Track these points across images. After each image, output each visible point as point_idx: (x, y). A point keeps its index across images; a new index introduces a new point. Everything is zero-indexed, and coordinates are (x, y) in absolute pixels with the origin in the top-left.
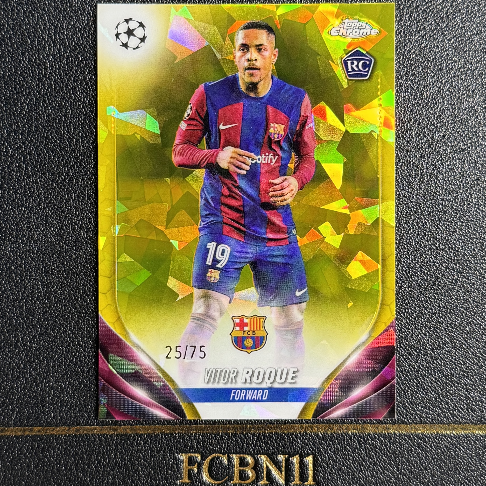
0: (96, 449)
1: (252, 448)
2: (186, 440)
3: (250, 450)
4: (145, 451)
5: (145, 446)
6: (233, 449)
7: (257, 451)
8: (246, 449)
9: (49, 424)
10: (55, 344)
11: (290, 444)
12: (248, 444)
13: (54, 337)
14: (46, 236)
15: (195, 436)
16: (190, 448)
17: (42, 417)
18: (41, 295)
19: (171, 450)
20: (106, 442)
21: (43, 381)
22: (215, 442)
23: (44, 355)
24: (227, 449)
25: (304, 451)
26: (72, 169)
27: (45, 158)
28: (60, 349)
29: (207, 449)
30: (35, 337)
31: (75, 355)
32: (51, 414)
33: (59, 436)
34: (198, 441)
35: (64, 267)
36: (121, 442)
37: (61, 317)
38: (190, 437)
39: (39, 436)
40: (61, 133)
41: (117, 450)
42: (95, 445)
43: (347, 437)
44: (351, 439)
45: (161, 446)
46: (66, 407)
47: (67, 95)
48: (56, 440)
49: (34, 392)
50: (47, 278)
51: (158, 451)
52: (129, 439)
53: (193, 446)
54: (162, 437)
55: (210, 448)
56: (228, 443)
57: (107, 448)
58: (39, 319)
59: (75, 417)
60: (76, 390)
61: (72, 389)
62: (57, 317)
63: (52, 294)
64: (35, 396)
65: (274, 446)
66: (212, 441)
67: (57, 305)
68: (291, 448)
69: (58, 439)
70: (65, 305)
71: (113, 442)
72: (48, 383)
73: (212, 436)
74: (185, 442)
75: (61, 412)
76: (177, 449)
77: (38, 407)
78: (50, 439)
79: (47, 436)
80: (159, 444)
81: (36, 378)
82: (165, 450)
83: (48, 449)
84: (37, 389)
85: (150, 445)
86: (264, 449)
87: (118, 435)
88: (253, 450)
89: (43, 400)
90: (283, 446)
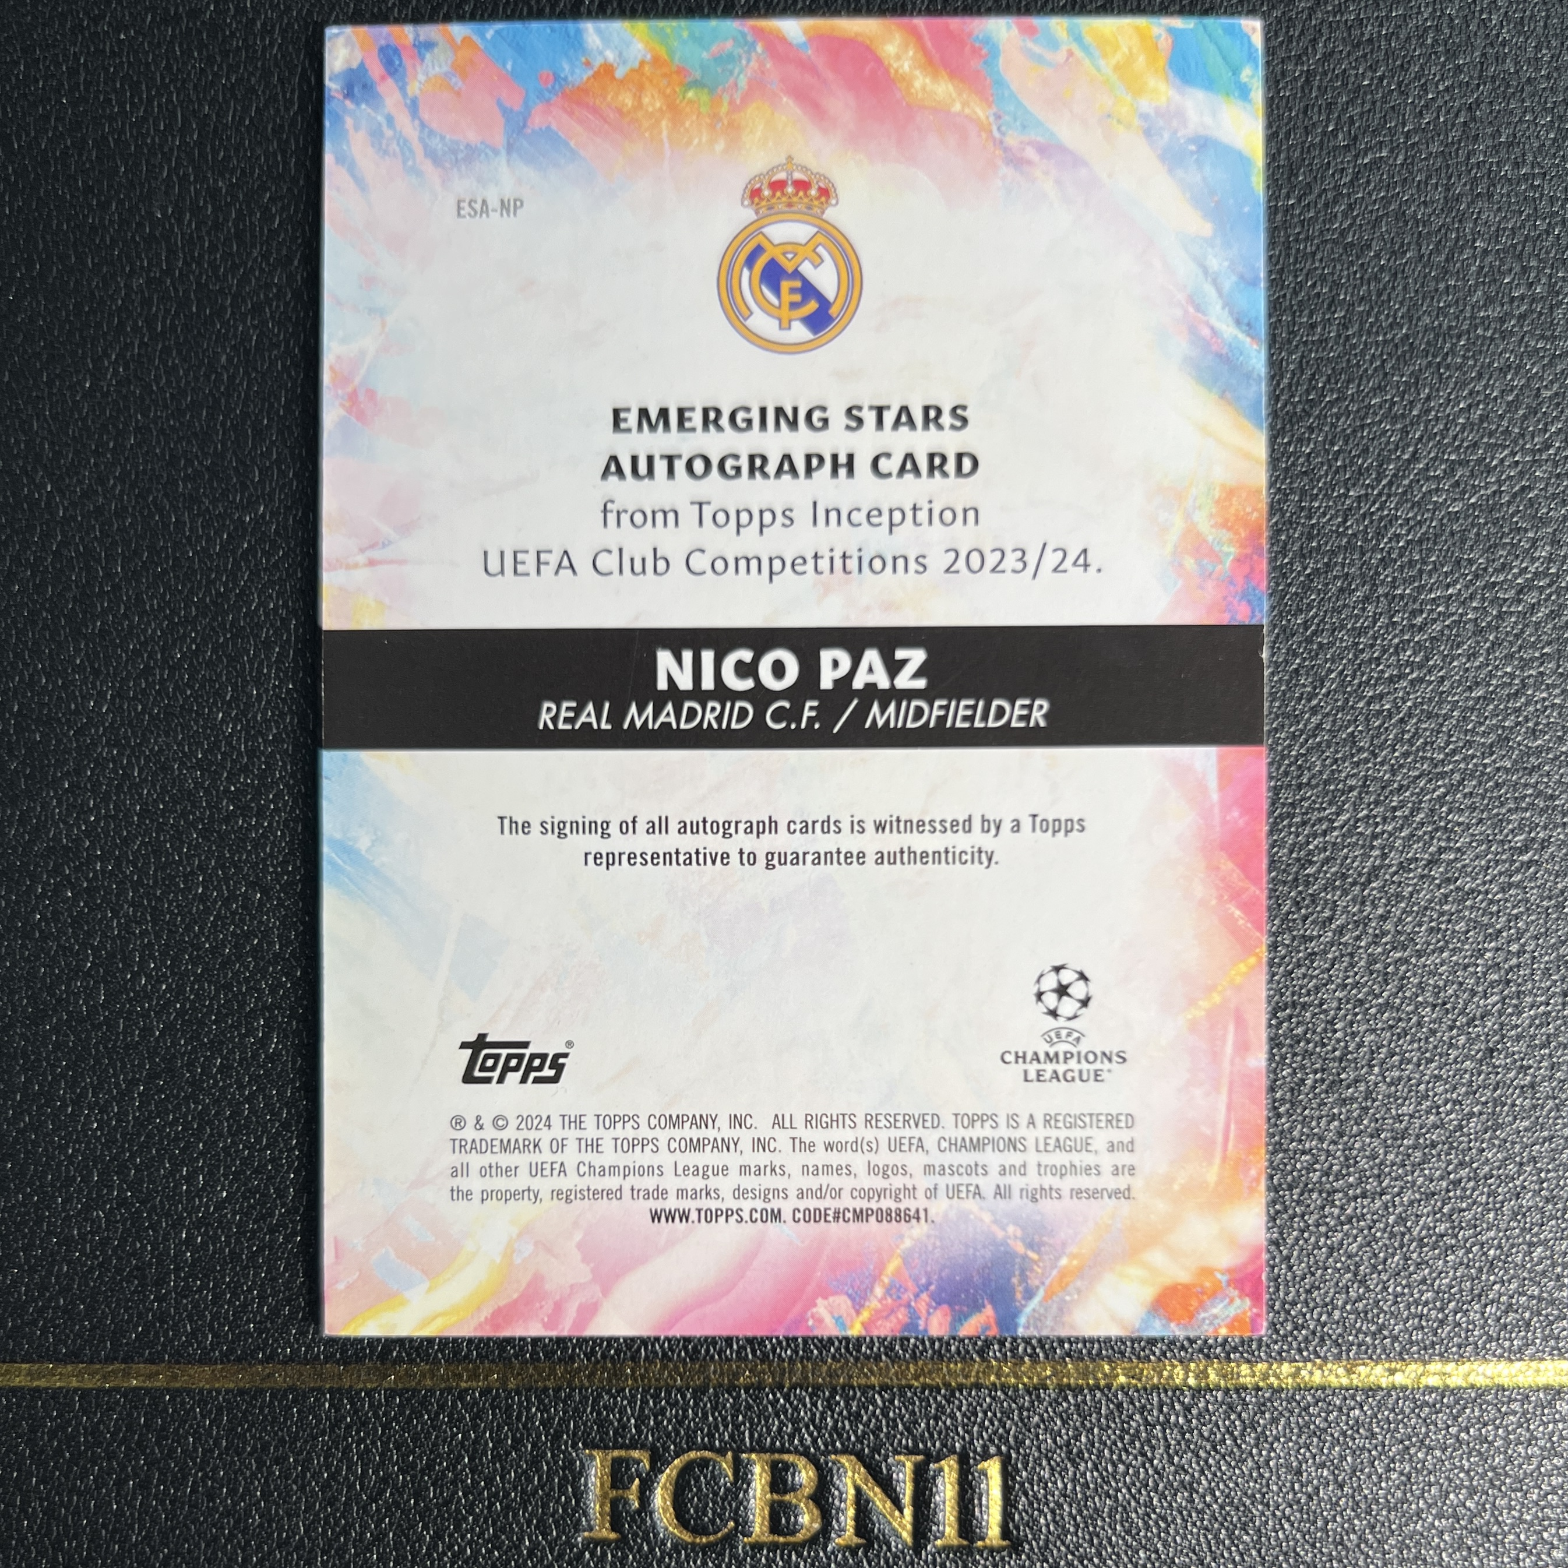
0: (323, 1434)
1: (811, 1434)
2: (605, 1407)
3: (802, 1439)
4: (476, 1442)
5: (475, 1427)
6: (751, 1436)
7: (826, 1445)
8: (792, 1436)
9: (179, 1357)
10: (196, 1108)
11: (928, 1424)
12: (795, 1421)
13: (192, 1084)
14: (165, 768)
15: (633, 1397)
16: (616, 1432)
17: (157, 1333)
18: (152, 957)
19: (557, 1437)
20: (356, 1412)
21: (160, 1222)
22: (696, 1414)
23: (161, 1141)
24: (731, 1436)
25: (971, 1442)
26: (247, 561)
27: (166, 525)
28: (210, 1123)
29: (668, 1436)
30: (133, 1083)
31: (259, 1139)
32: (185, 1326)
33: (210, 1392)
34: (642, 1409)
35: (223, 867)
36: (402, 1414)
37: (215, 1022)
38: (615, 1398)
39: (148, 1391)
40: (216, 448)
41: (389, 1438)
42: (319, 1421)
43: (1108, 1399)
44: (1120, 1406)
45: (525, 1426)
46: (230, 1302)
47: (237, 329)
48: (203, 1402)
49: (134, 1254)
50: (170, 904)
51: (517, 1443)
52: (424, 1403)
53: (624, 1427)
54: (528, 1400)
55: (678, 1433)
56: (735, 1417)
57: (358, 1433)
58: (146, 1031)
59: (260, 1334)
60: (261, 1250)
61: (250, 1247)
62: (201, 1023)
63: (184, 951)
64: (137, 1268)
65: (880, 1429)
66: (685, 1411)
67: (201, 988)
68: (931, 1436)
69: (206, 1404)
70: (228, 987)
71: (376, 1415)
72: (173, 1226)
73: (684, 1397)
74: (599, 1413)
75: (215, 1317)
76: (575, 1434)
77: (143, 1301)
78: (183, 1403)
79: (175, 1393)
80: (519, 1418)
81: (139, 1211)
82: (539, 1437)
83: (176, 1430)
84: (143, 1247)
85: (492, 1422)
86: (849, 1438)
87: (391, 1393)
88: (814, 1441)
89: (161, 1281)
90: (908, 1429)
